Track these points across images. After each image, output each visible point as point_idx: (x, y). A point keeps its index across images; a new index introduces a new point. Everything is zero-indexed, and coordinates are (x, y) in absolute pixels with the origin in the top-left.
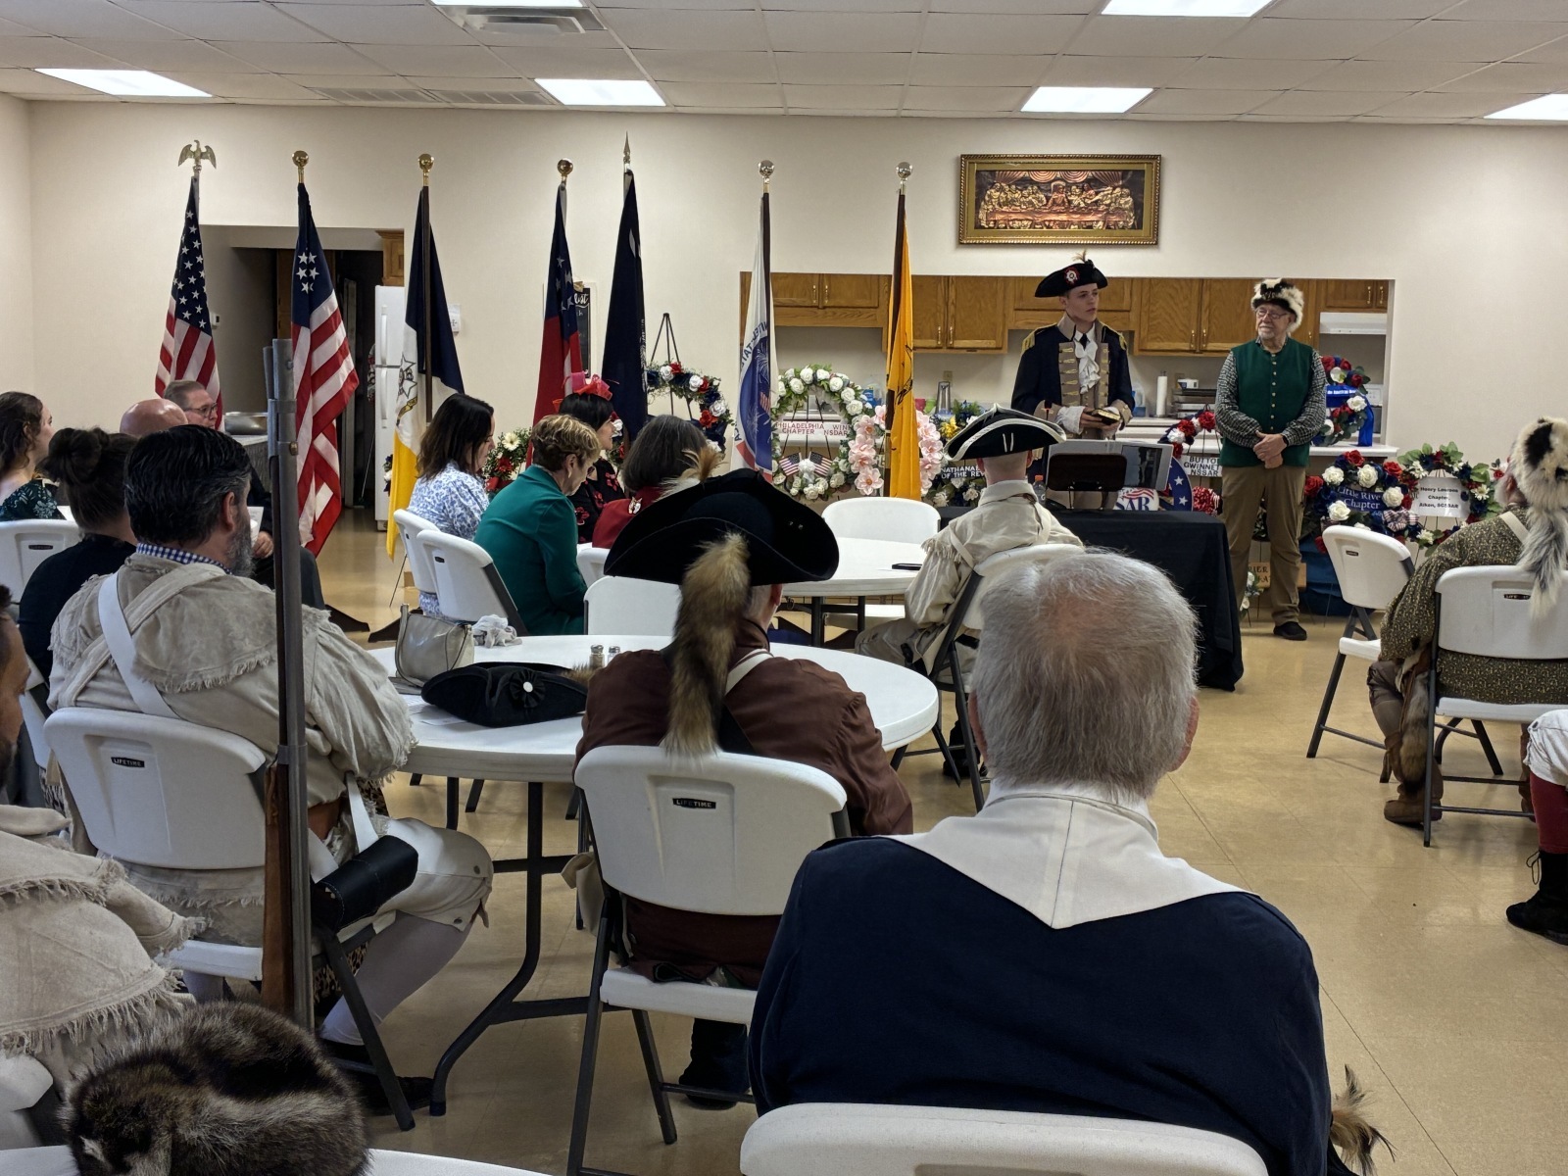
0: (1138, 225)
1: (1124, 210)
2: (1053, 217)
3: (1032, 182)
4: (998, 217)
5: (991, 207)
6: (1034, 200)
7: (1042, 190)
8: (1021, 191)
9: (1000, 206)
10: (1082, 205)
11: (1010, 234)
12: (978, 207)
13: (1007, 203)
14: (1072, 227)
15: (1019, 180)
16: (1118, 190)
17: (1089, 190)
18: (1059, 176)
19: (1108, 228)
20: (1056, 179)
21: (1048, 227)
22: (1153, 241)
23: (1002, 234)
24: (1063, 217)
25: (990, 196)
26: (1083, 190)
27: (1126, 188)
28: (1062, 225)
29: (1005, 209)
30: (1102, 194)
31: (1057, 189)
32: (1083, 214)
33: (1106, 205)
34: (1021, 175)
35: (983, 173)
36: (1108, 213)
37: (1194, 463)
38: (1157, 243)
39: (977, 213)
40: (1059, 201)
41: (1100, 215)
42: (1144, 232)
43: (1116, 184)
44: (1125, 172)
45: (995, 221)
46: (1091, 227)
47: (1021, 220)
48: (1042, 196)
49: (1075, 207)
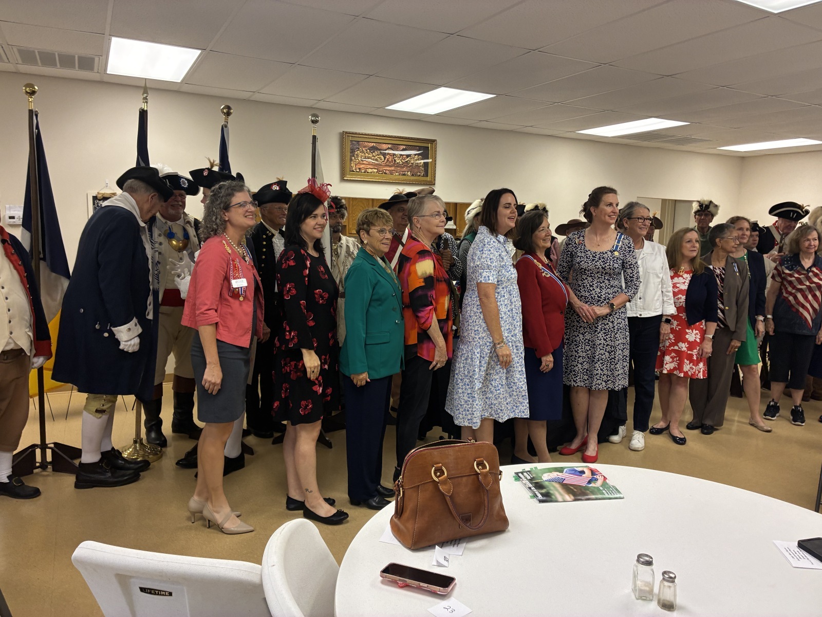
0: (426, 174)
1: (419, 167)
2: (387, 168)
3: (377, 149)
4: (361, 166)
5: (357, 160)
6: (378, 159)
7: (381, 154)
8: (372, 153)
9: (362, 160)
10: (401, 163)
11: (367, 176)
12: (351, 160)
14: (396, 174)
15: (371, 147)
16: (416, 156)
18: (390, 147)
19: (413, 175)
20: (387, 149)
21: (385, 173)
22: (433, 183)
23: (363, 175)
24: (393, 168)
25: (357, 155)
27: (421, 155)
28: (392, 172)
29: (364, 162)
30: (410, 157)
31: (388, 154)
32: (401, 167)
33: (411, 163)
34: (372, 145)
35: (353, 142)
36: (412, 168)
38: (435, 184)
39: (351, 163)
40: (390, 160)
41: (409, 169)
42: (428, 179)
43: (416, 153)
44: (420, 147)
45: (360, 169)
46: (404, 175)
47: (372, 169)
48: (382, 157)
49: (397, 163)
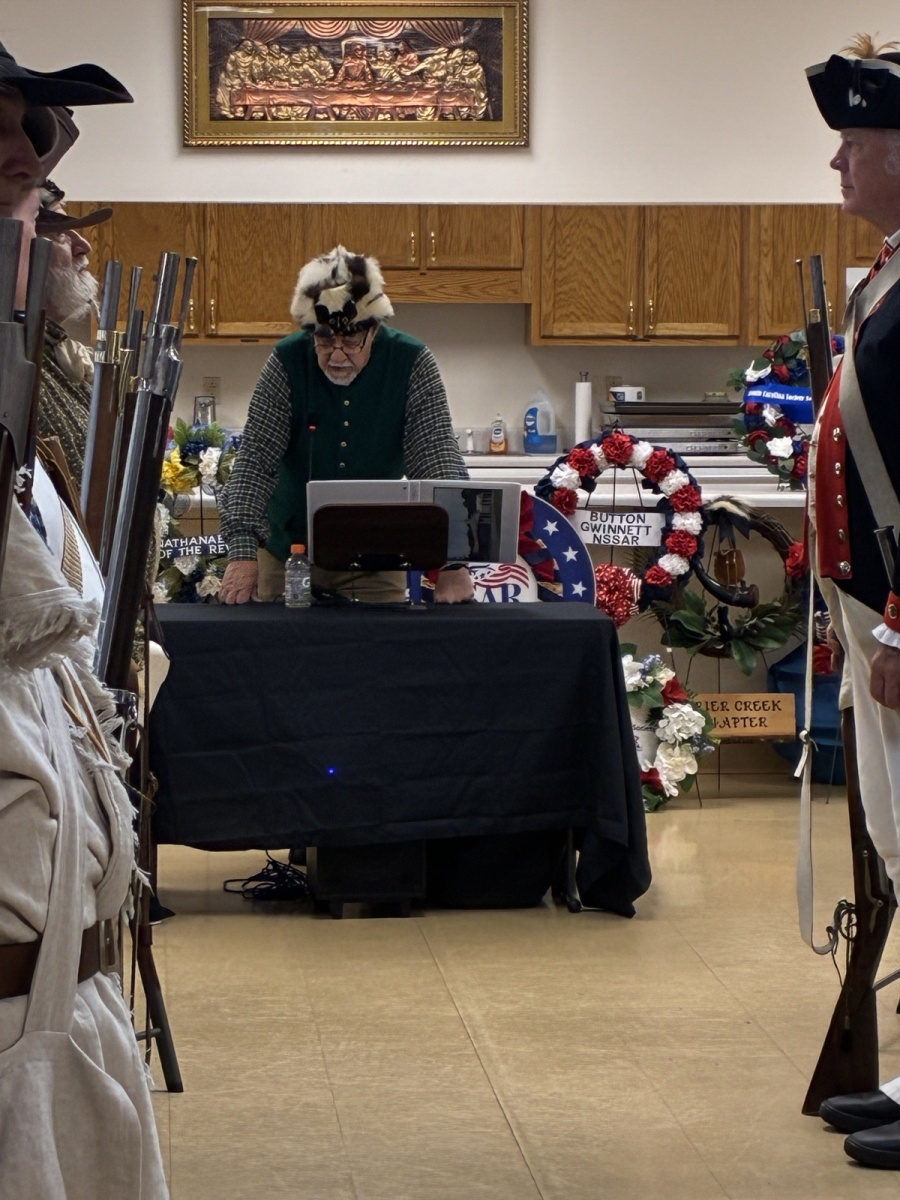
0: (494, 114)
1: (468, 87)
2: (347, 100)
3: (308, 40)
4: (250, 100)
5: (237, 82)
6: (311, 71)
7: (326, 54)
8: (290, 54)
9: (254, 81)
10: (397, 79)
11: (277, 129)
12: (214, 82)
13: (265, 75)
14: (381, 117)
15: (285, 36)
16: (457, 52)
17: (406, 52)
18: (353, 28)
19: (443, 118)
20: (347, 36)
21: (338, 118)
22: (520, 141)
23: (259, 129)
24: (365, 100)
25: (235, 64)
26: (396, 53)
27: (472, 49)
28: (363, 113)
29: (261, 85)
30: (430, 59)
31: (351, 51)
32: (398, 94)
33: (437, 78)
34: (289, 27)
35: (221, 23)
36: (442, 93)
37: (598, 522)
38: (527, 145)
39: (213, 92)
40: (356, 73)
41: (428, 97)
42: (505, 126)
43: (454, 43)
44: (469, 22)
45: (246, 107)
46: (412, 117)
47: (291, 105)
48: (326, 63)
49: (384, 82)
